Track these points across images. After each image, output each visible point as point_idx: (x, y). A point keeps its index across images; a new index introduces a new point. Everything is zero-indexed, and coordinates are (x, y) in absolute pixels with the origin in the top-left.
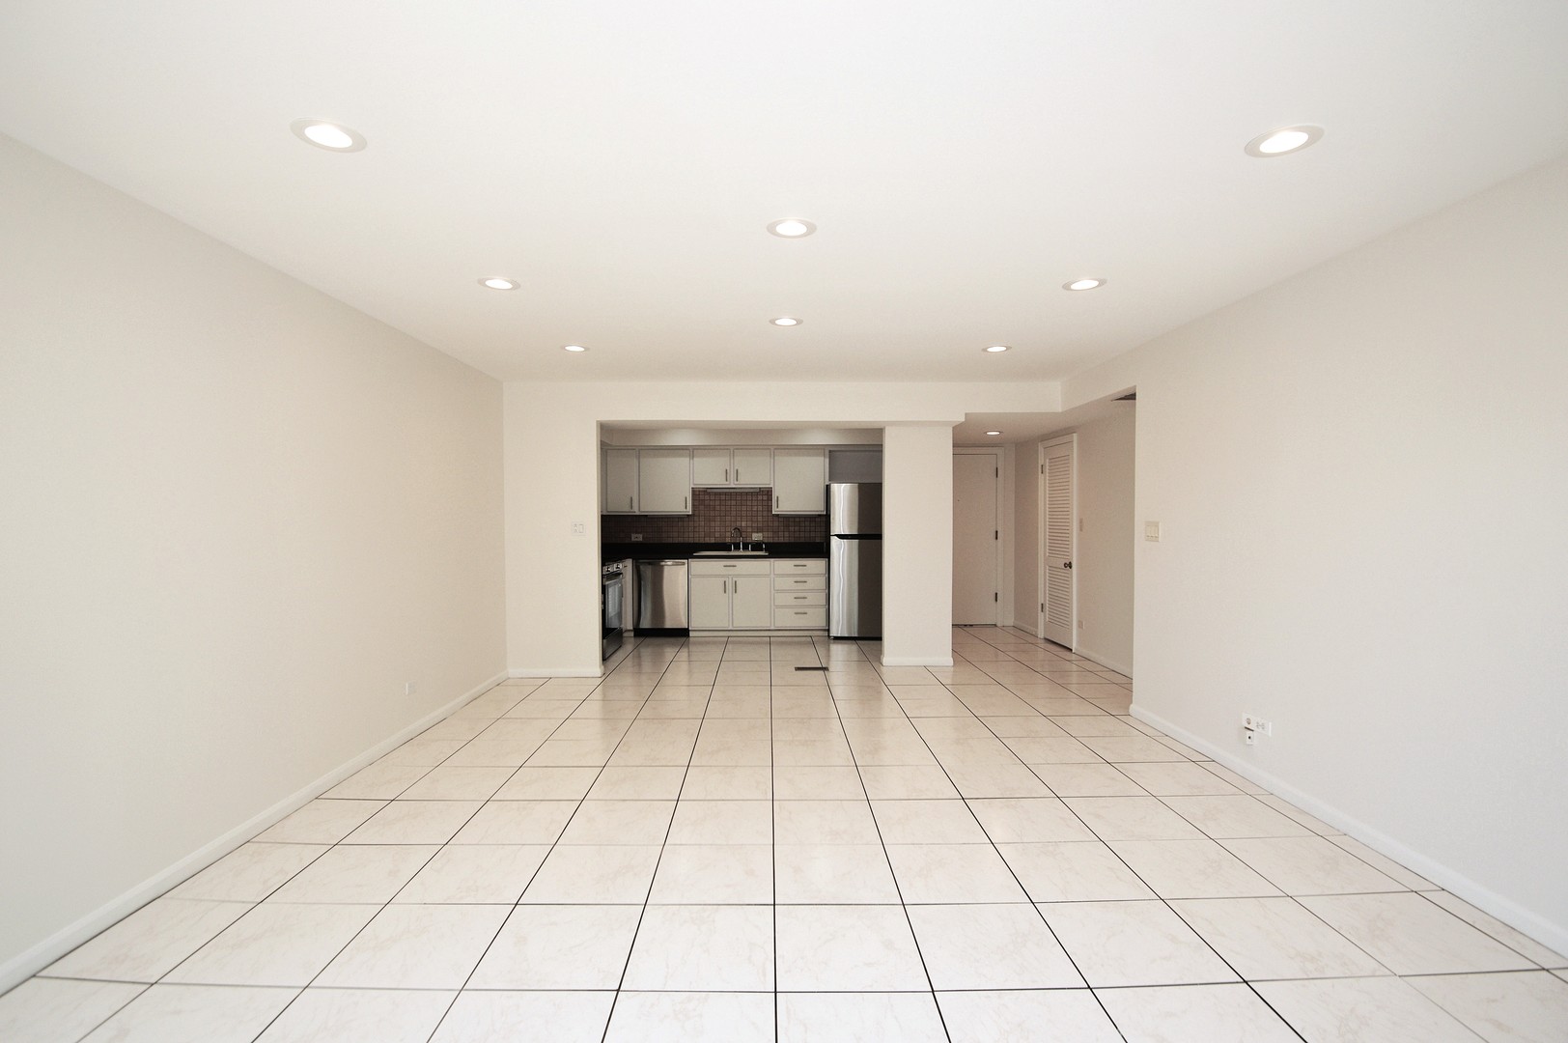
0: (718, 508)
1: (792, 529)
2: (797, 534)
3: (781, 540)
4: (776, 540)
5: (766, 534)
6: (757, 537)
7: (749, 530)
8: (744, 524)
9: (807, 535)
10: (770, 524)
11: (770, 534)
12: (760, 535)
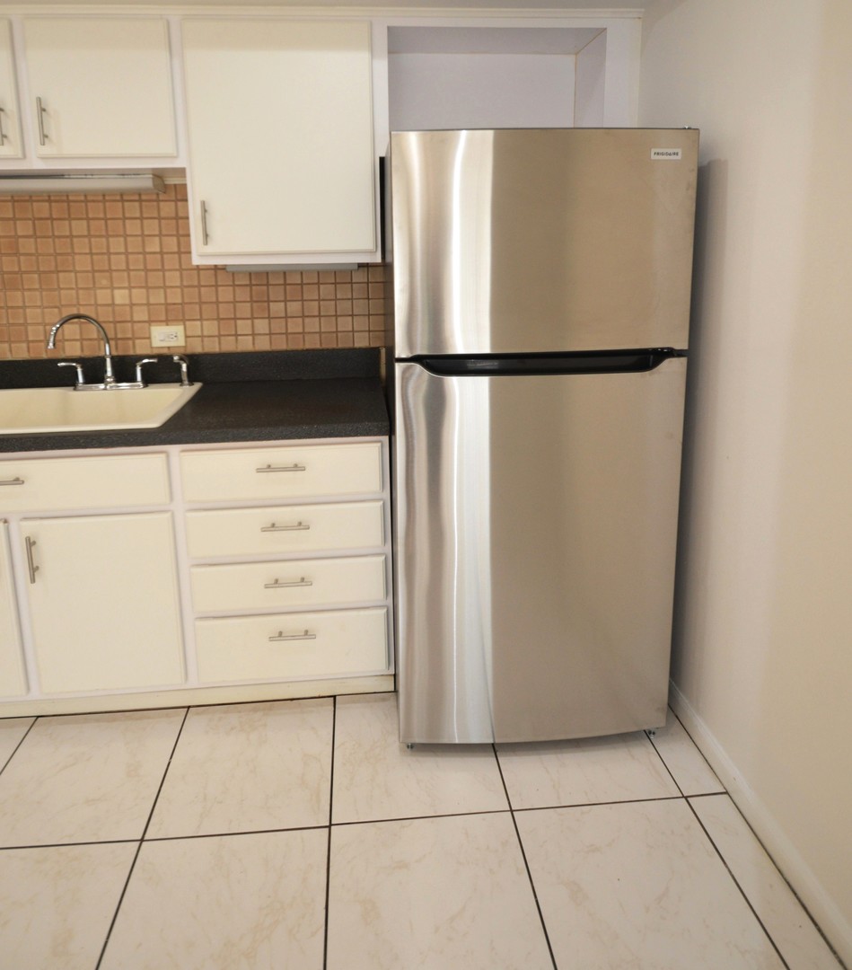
0: (27, 246)
1: (277, 308)
2: (295, 326)
3: (246, 345)
4: (229, 346)
5: (195, 327)
6: (166, 338)
7: (141, 314)
8: (121, 296)
9: (328, 326)
10: (208, 294)
11: (210, 327)
12: (178, 330)
